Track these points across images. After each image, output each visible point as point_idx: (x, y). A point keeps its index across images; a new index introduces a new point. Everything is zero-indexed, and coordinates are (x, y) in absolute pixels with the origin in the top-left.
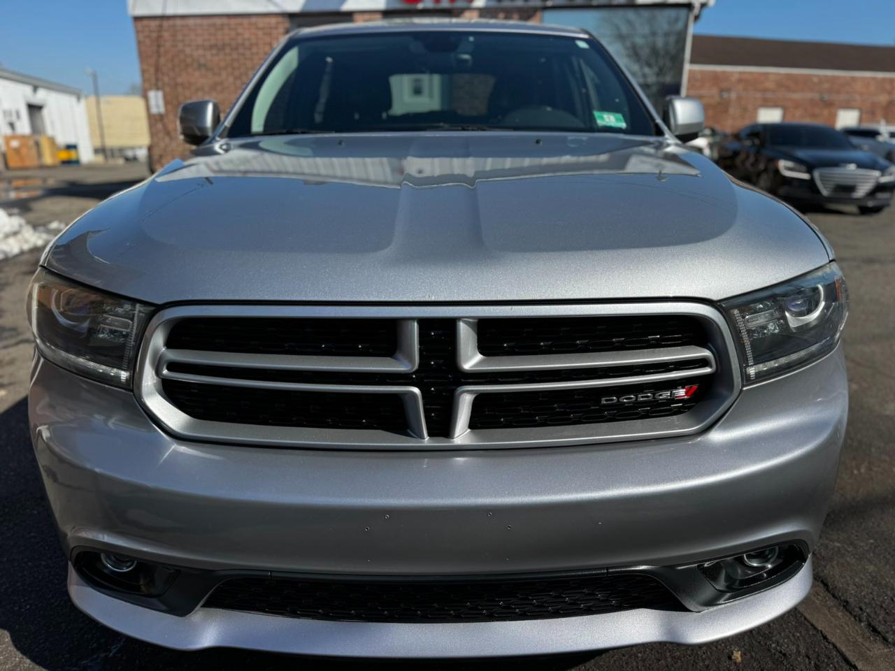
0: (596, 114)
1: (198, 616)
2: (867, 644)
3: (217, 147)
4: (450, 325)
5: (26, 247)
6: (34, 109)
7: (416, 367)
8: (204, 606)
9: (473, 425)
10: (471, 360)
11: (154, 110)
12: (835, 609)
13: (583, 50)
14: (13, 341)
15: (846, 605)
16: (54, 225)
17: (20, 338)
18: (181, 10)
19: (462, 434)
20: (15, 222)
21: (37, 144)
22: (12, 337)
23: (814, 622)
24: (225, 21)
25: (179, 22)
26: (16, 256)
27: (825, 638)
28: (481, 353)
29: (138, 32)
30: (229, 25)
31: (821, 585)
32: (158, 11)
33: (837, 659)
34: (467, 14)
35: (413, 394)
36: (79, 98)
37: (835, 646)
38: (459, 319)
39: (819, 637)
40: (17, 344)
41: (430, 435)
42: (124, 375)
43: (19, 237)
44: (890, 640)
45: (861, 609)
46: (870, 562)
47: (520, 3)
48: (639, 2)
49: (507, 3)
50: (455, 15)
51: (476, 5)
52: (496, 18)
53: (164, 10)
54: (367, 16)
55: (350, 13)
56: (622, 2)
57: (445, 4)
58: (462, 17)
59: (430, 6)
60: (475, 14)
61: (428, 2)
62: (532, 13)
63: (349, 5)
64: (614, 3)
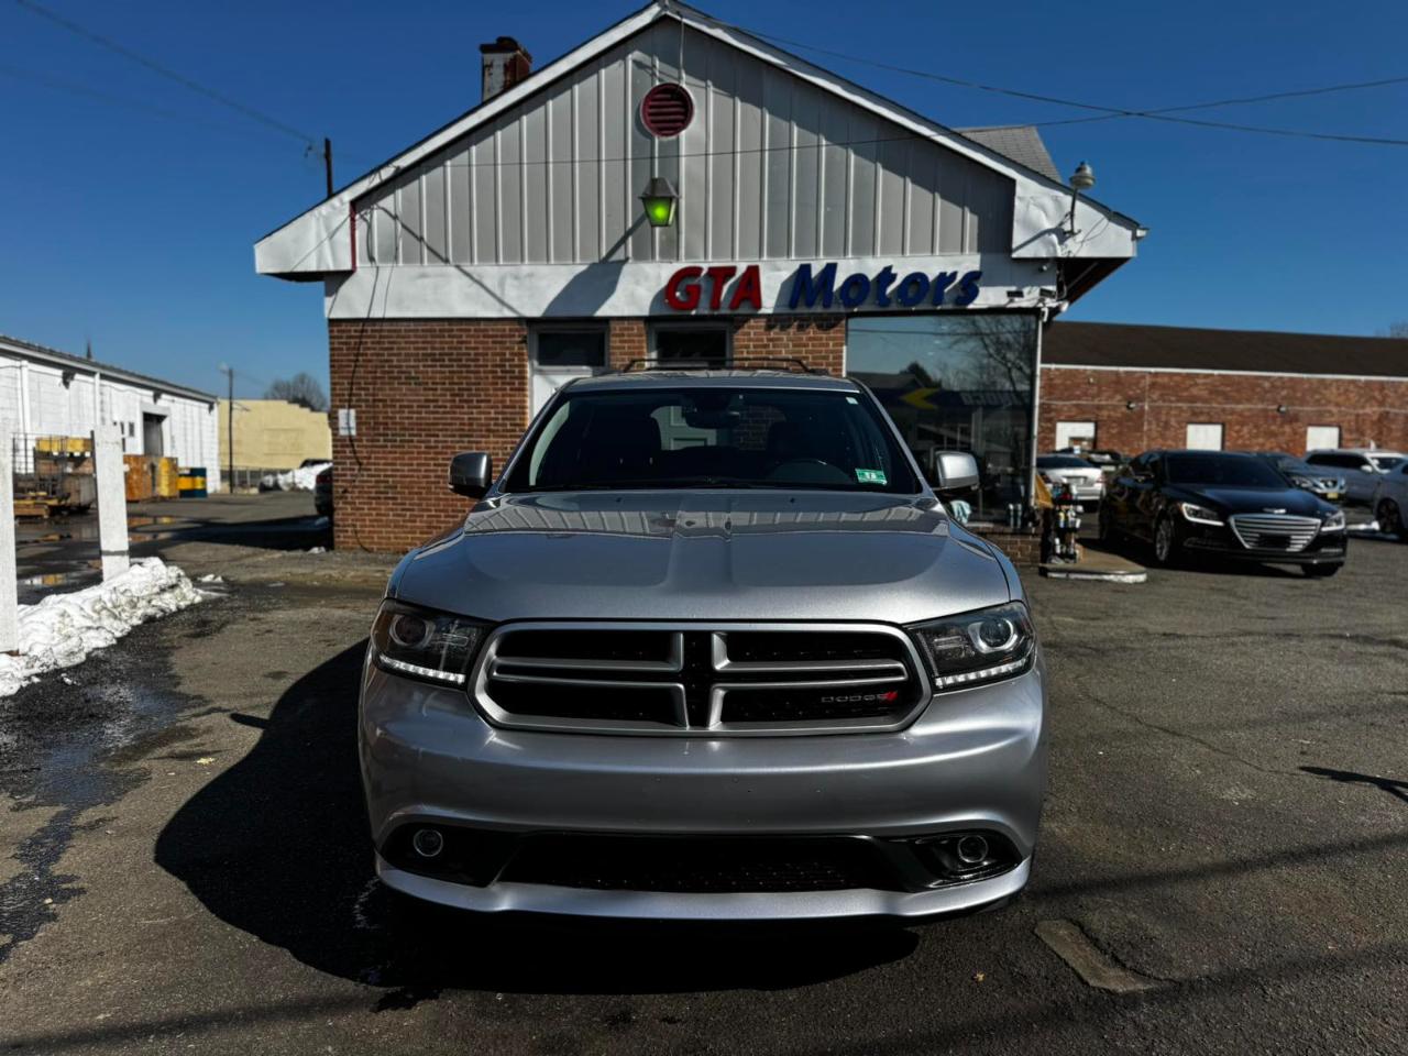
0: (858, 471)
1: (494, 887)
2: (1105, 969)
3: (490, 502)
4: (706, 637)
5: (183, 604)
6: (152, 421)
7: (681, 668)
8: (499, 880)
9: (724, 718)
10: (722, 664)
11: (343, 432)
12: (1083, 946)
13: (853, 405)
14: (203, 709)
15: (1095, 942)
16: (208, 578)
17: (210, 706)
18: (391, 314)
19: (715, 724)
20: (172, 573)
21: (153, 468)
22: (200, 705)
23: (1060, 953)
24: (446, 326)
25: (386, 327)
26: (173, 614)
27: (1067, 964)
28: (730, 659)
29: (331, 337)
30: (450, 330)
31: (1078, 928)
33: (1072, 977)
34: (752, 322)
35: (679, 689)
36: (211, 408)
37: (1073, 969)
38: (713, 632)
39: (1062, 964)
40: (209, 712)
41: (691, 724)
42: (461, 678)
43: (177, 591)
44: (1128, 966)
45: (1109, 944)
46: (1135, 913)
47: (818, 309)
48: (971, 306)
49: (802, 310)
50: (737, 322)
51: (763, 311)
52: (789, 327)
53: (369, 313)
54: (626, 324)
55: (607, 320)
56: (949, 306)
57: (724, 311)
58: (746, 325)
59: (706, 312)
60: (762, 323)
61: (703, 308)
62: (833, 322)
63: (605, 311)
64: (939, 308)
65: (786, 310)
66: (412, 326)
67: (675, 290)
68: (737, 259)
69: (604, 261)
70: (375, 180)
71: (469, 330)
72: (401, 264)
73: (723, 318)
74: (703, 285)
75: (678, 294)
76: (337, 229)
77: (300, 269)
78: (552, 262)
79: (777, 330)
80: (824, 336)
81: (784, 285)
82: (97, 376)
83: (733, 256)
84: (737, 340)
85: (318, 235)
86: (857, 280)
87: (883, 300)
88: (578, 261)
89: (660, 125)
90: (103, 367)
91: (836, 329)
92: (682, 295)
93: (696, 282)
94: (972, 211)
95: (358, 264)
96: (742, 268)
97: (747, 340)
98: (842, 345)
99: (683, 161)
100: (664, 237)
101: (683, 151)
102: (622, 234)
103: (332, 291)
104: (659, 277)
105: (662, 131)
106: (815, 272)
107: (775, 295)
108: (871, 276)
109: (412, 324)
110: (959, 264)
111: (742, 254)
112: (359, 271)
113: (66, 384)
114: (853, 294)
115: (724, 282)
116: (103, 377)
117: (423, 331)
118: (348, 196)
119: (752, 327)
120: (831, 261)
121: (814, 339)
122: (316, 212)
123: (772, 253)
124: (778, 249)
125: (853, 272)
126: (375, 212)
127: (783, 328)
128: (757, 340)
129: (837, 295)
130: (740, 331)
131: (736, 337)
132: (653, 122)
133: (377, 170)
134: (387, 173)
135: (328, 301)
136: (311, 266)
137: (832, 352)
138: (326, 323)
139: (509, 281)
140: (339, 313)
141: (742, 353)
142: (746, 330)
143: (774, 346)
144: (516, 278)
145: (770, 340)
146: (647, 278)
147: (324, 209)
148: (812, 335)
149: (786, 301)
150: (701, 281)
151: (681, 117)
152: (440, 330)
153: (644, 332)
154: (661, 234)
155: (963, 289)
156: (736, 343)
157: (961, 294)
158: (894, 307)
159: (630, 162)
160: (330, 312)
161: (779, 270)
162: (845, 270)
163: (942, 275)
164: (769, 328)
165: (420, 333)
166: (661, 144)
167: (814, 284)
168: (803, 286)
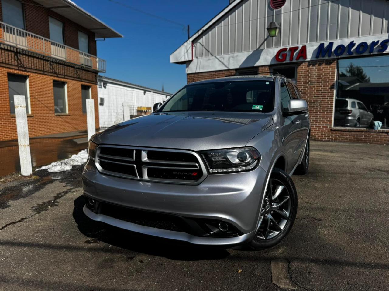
0: (254, 106)
7: (135, 160)
8: (100, 213)
9: (148, 176)
10: (145, 159)
13: (266, 85)
18: (201, 71)
24: (215, 73)
25: (200, 75)
28: (148, 158)
29: (188, 78)
30: (216, 74)
32: (194, 72)
34: (304, 64)
38: (142, 150)
41: (139, 177)
42: (94, 159)
47: (327, 58)
48: (385, 52)
49: (321, 58)
50: (299, 64)
51: (307, 60)
52: (316, 64)
53: (196, 71)
54: (264, 68)
55: (258, 67)
56: (376, 53)
57: (294, 61)
58: (301, 65)
59: (289, 62)
60: (307, 64)
61: (288, 61)
62: (332, 61)
63: (257, 64)
64: (372, 54)
65: (315, 59)
66: (206, 74)
67: (279, 56)
68: (299, 44)
69: (258, 49)
70: (197, 35)
71: (220, 74)
72: (204, 57)
73: (294, 63)
74: (288, 53)
75: (280, 57)
76: (188, 49)
77: (181, 60)
78: (243, 51)
79: (311, 66)
80: (328, 66)
81: (314, 51)
82: (152, 92)
83: (298, 43)
84: (299, 70)
85: (184, 51)
86: (341, 47)
87: (350, 53)
88: (250, 50)
89: (275, 6)
90: (153, 90)
91: (333, 64)
92: (281, 57)
93: (285, 53)
94: (386, 19)
95: (194, 58)
96: (300, 47)
97: (302, 70)
98: (335, 69)
99: (282, 15)
100: (276, 40)
101: (283, 12)
102: (263, 40)
103: (187, 66)
104: (274, 52)
105: (276, 7)
106: (325, 46)
107: (311, 54)
108: (346, 45)
109: (206, 73)
110: (380, 38)
111: (300, 43)
112: (194, 60)
113: (145, 94)
114: (339, 52)
115: (294, 52)
116: (153, 92)
117: (209, 75)
118: (191, 40)
119: (303, 65)
120: (331, 41)
121: (325, 68)
122: (184, 45)
123: (311, 41)
124: (313, 39)
125: (339, 44)
126: (198, 44)
127: (314, 65)
128: (305, 69)
129: (333, 52)
130: (300, 67)
131: (298, 69)
132: (274, 5)
133: (198, 31)
134: (200, 32)
135: (187, 69)
136: (182, 60)
137: (331, 71)
138: (186, 75)
139: (231, 59)
140: (189, 72)
141: (300, 74)
142: (301, 66)
143: (311, 71)
144: (233, 57)
145: (309, 69)
146: (270, 53)
147: (186, 44)
148: (324, 66)
149: (315, 56)
150: (287, 52)
151: (283, 2)
152: (213, 74)
153: (269, 69)
154: (275, 39)
155: (381, 46)
156: (298, 71)
157: (381, 48)
158: (354, 55)
159: (266, 18)
160: (187, 71)
161: (313, 46)
162: (337, 43)
163: (373, 42)
164: (309, 65)
165: (208, 76)
166: (276, 12)
167: (325, 50)
168: (321, 51)
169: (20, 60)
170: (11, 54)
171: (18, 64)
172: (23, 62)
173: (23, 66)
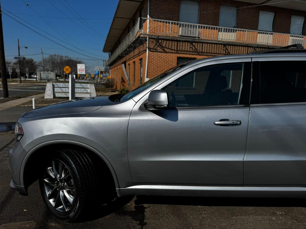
169: (228, 50)
170: (221, 47)
171: (225, 53)
172: (230, 51)
173: (229, 54)
